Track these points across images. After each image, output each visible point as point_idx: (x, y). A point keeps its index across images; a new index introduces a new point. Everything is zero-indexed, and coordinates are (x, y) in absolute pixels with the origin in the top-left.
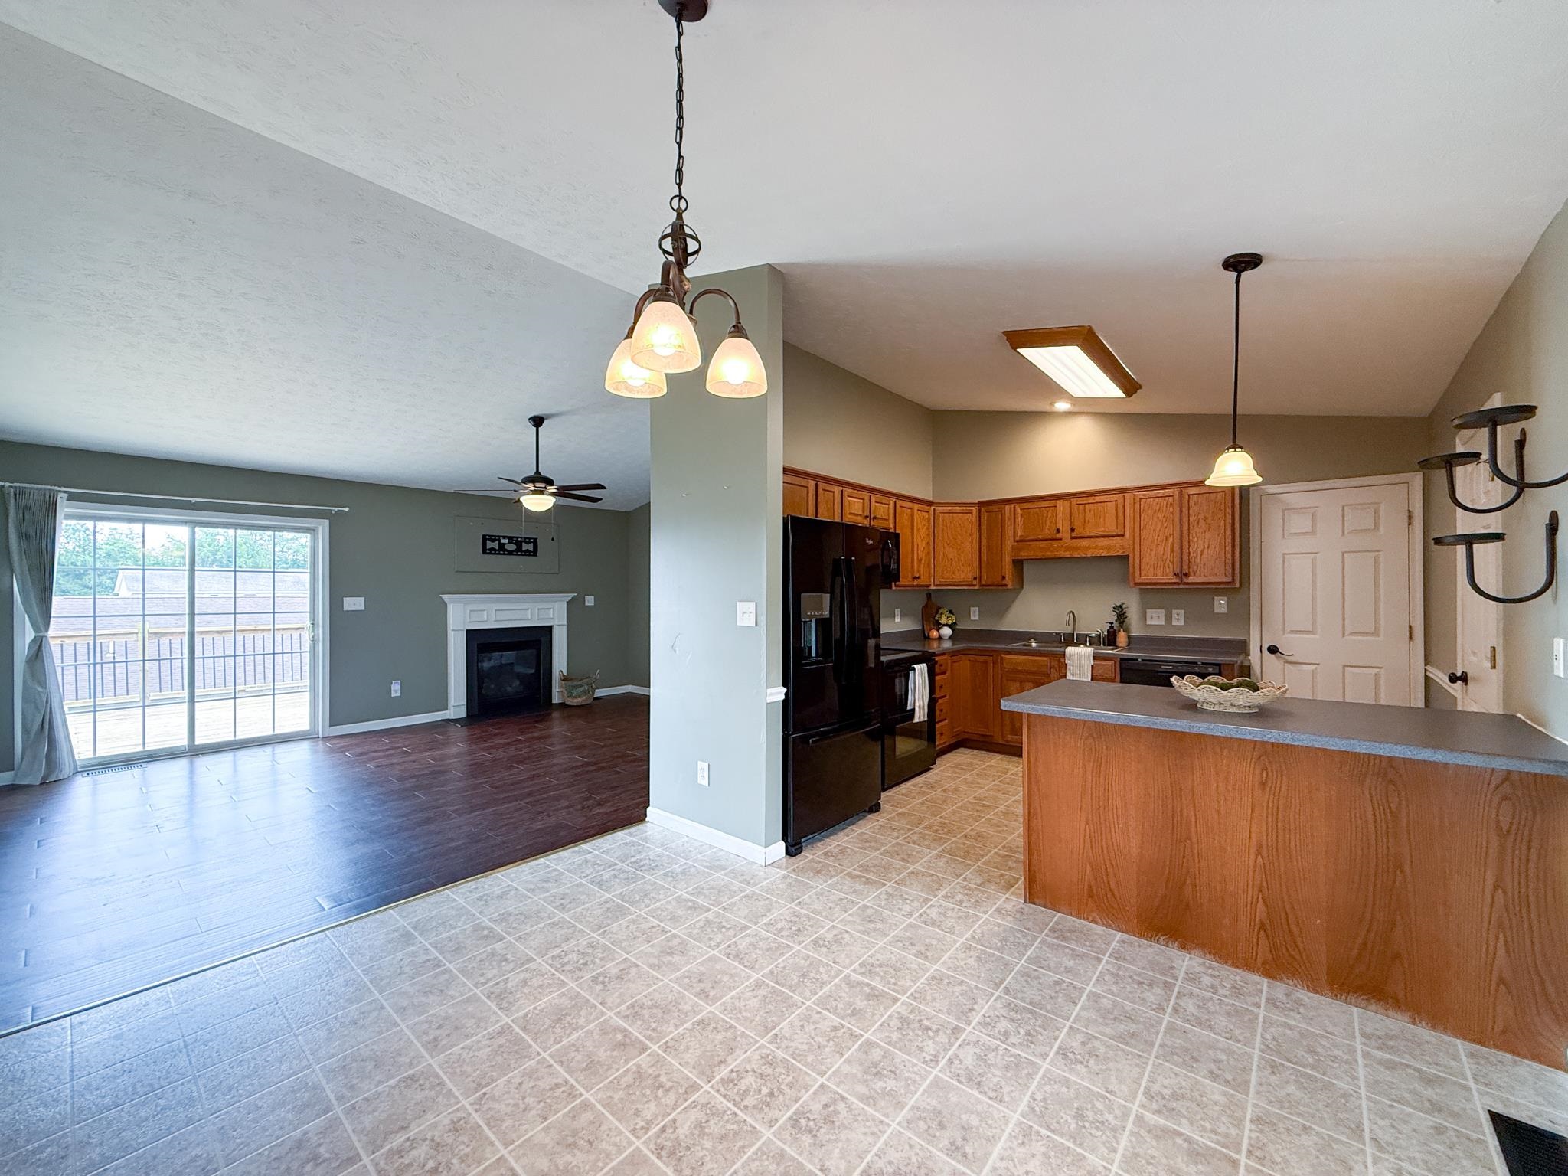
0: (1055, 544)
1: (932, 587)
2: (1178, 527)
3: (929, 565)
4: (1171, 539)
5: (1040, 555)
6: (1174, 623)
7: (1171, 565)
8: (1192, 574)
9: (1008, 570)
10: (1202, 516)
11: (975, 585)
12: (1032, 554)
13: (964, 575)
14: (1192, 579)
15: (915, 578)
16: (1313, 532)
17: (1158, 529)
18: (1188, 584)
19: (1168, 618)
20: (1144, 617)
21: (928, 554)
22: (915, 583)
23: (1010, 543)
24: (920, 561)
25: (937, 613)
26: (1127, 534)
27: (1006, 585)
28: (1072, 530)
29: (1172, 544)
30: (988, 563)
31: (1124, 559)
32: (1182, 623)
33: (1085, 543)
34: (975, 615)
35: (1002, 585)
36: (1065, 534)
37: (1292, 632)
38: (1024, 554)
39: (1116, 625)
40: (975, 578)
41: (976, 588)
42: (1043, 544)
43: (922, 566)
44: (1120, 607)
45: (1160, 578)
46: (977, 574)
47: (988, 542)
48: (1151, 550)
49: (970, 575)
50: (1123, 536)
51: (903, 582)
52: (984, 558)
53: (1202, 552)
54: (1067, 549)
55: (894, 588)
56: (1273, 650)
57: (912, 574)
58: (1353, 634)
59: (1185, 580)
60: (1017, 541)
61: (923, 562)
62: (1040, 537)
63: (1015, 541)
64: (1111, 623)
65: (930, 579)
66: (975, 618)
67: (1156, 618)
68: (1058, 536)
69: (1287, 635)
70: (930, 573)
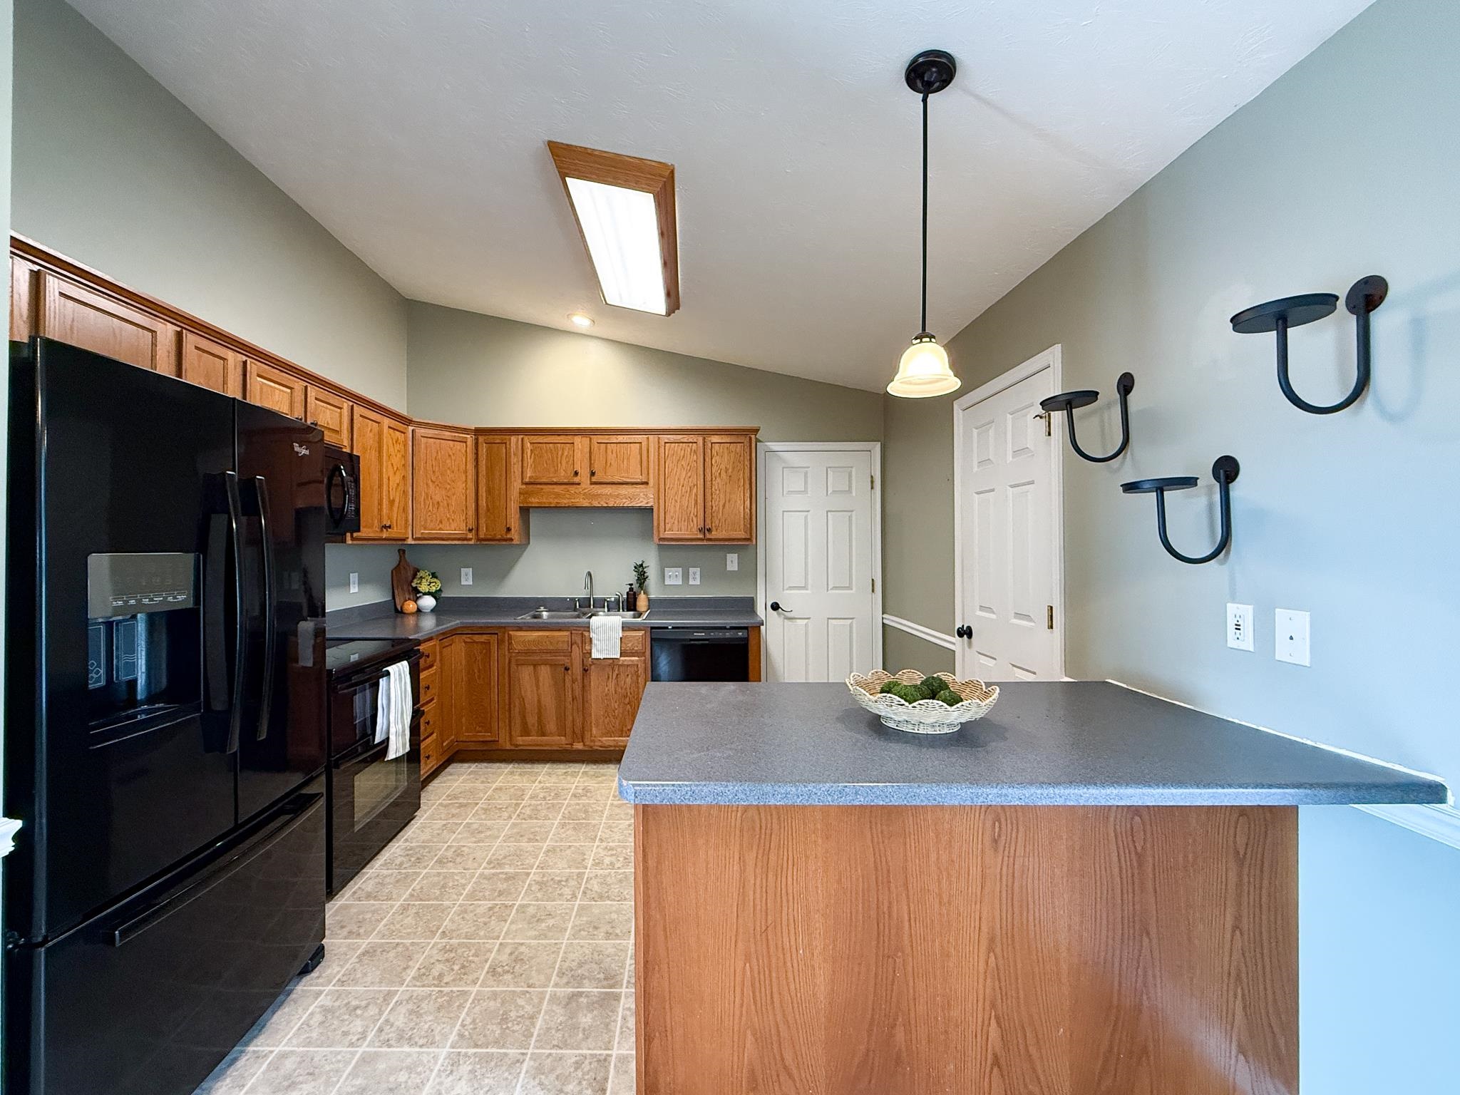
0: (572, 489)
1: (410, 541)
2: (702, 477)
3: (404, 510)
4: (695, 490)
5: (554, 502)
6: (690, 583)
7: (695, 519)
8: (714, 529)
9: (514, 520)
10: (723, 467)
11: (470, 539)
12: (545, 501)
13: (455, 526)
14: (714, 534)
15: (385, 527)
16: (805, 491)
17: (682, 480)
18: (710, 540)
19: (686, 577)
20: (662, 576)
21: (405, 492)
22: (385, 535)
23: (516, 486)
24: (392, 502)
25: (414, 576)
26: (651, 482)
27: (512, 540)
28: (593, 474)
29: (696, 495)
30: (488, 510)
31: (649, 510)
32: (698, 582)
33: (608, 490)
34: (467, 577)
35: (506, 540)
36: (584, 477)
37: (791, 588)
38: (534, 501)
39: (635, 587)
40: (470, 530)
41: (472, 542)
42: (558, 489)
43: (395, 509)
44: (641, 565)
45: (684, 533)
46: (471, 524)
47: (488, 481)
48: (676, 501)
49: (463, 526)
50: (647, 483)
51: (365, 532)
52: (483, 503)
53: (724, 506)
54: (586, 496)
55: (349, 541)
56: (775, 607)
57: (380, 520)
58: (835, 588)
59: (708, 536)
60: (526, 484)
61: (396, 504)
62: (555, 480)
63: (523, 483)
64: (631, 585)
65: (406, 528)
66: (467, 583)
67: (674, 577)
68: (576, 480)
69: (785, 592)
70: (407, 521)
